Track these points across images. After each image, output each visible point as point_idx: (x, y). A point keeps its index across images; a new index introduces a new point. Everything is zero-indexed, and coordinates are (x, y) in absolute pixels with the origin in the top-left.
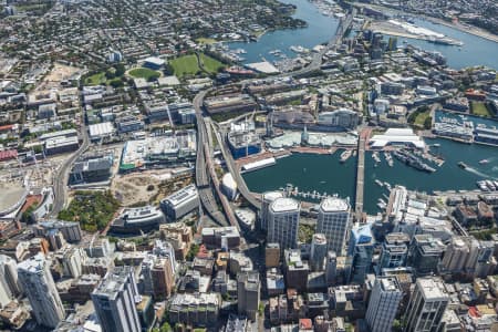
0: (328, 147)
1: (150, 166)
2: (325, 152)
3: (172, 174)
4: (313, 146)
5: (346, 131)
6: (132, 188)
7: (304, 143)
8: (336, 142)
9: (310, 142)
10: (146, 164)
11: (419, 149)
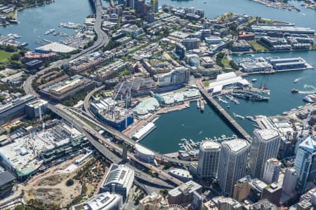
0: (182, 103)
1: (48, 164)
2: (183, 107)
3: (77, 164)
4: (171, 105)
5: (184, 86)
6: (50, 190)
7: (163, 104)
8: (185, 97)
9: (167, 102)
10: (44, 164)
11: (246, 86)
